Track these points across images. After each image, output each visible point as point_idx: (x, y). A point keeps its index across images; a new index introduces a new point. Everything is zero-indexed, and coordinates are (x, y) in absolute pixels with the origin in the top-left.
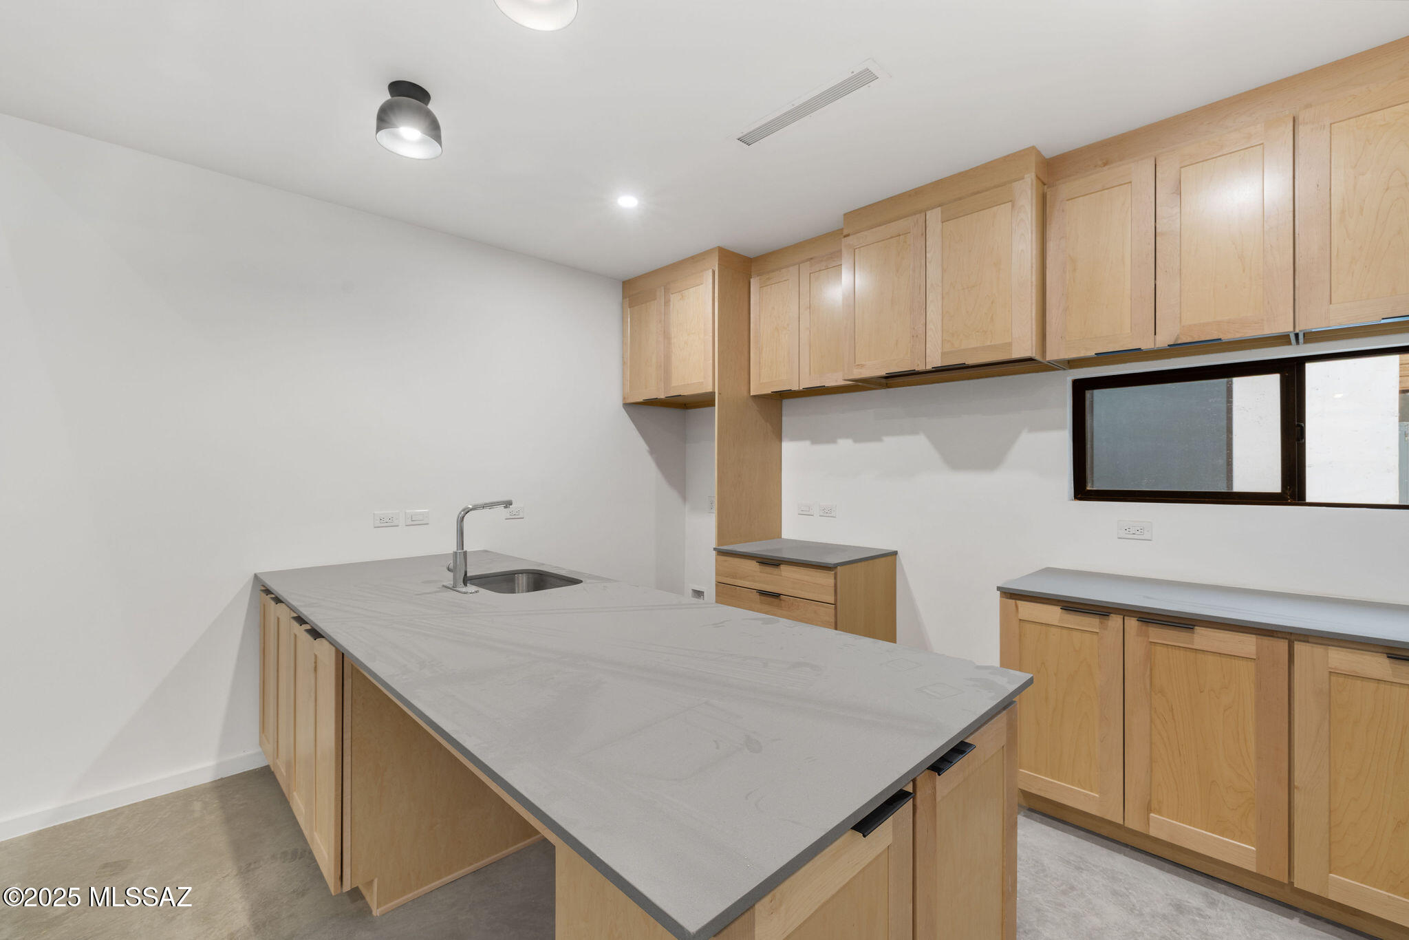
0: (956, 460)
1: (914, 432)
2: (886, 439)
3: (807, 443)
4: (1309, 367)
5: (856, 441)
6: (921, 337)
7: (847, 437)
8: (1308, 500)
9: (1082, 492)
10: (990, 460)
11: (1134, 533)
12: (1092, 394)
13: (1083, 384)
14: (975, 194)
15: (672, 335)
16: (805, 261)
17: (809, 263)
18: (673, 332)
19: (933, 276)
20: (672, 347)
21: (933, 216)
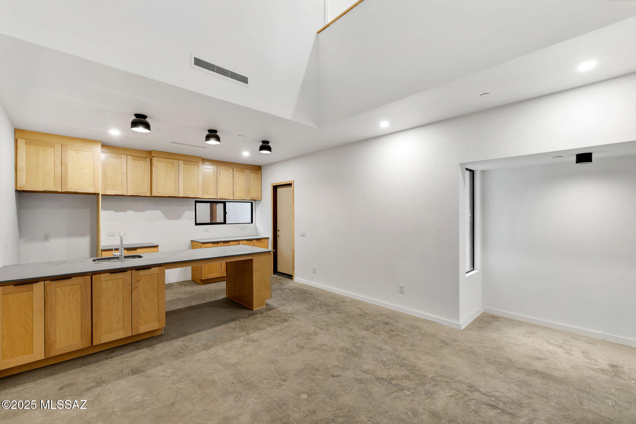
0: (169, 217)
1: (156, 210)
2: (147, 211)
3: (113, 212)
5: (135, 211)
7: (131, 210)
8: (227, 223)
9: (196, 224)
10: (178, 217)
11: (206, 231)
12: (197, 204)
13: (196, 202)
14: (190, 161)
15: (69, 166)
16: (130, 155)
17: (131, 156)
18: (70, 165)
19: (181, 176)
20: (69, 171)
21: (181, 162)
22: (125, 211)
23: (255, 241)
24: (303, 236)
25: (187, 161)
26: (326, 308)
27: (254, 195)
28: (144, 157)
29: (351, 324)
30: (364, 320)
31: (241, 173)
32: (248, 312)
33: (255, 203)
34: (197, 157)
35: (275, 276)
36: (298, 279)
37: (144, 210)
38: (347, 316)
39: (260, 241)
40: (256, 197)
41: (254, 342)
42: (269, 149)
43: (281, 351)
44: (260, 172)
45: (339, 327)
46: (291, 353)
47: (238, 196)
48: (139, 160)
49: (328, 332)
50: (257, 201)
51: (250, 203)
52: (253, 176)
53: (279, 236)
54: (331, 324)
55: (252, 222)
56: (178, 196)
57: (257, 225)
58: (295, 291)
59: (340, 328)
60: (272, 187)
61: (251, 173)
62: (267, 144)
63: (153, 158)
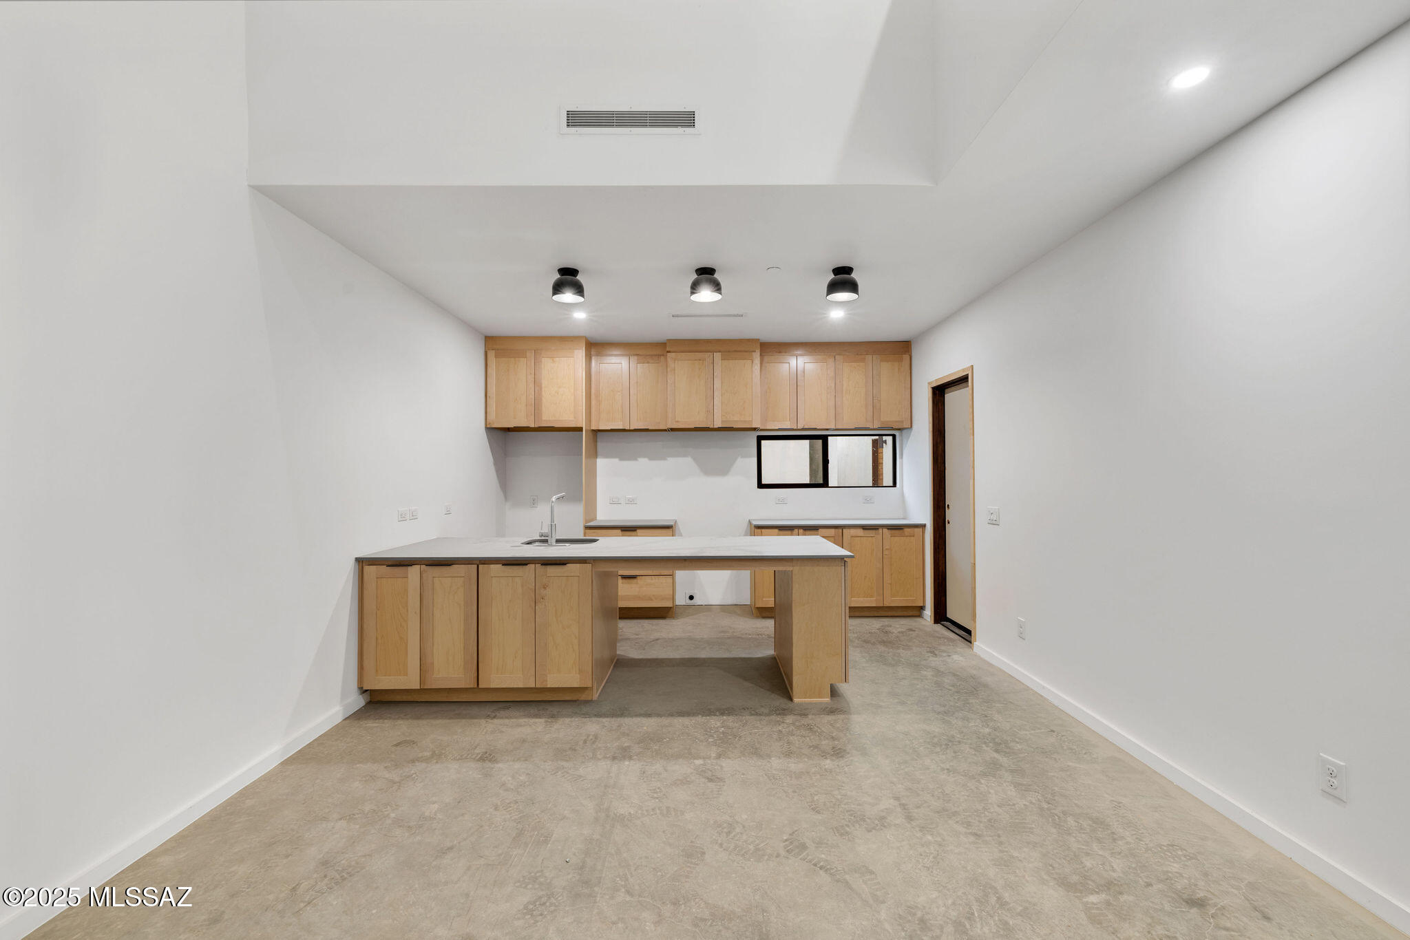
0: (708, 471)
1: (685, 456)
3: (616, 460)
4: (829, 438)
5: (650, 460)
6: (711, 412)
7: (643, 457)
8: (829, 486)
9: (761, 485)
10: (723, 471)
11: (782, 502)
12: (763, 442)
13: (760, 439)
14: (736, 351)
15: (543, 386)
16: (634, 355)
17: (636, 357)
18: (544, 383)
19: (717, 384)
20: (543, 393)
21: (718, 356)
22: (636, 459)
23: (885, 530)
24: (994, 523)
25: (729, 352)
26: (996, 755)
27: (890, 416)
28: (656, 355)
29: (1028, 843)
30: (1095, 846)
31: (854, 364)
32: (780, 702)
33: (901, 435)
34: (749, 340)
35: (938, 627)
36: (981, 645)
37: (663, 458)
38: (1042, 809)
39: (901, 531)
40: (896, 422)
41: (710, 780)
42: (852, 287)
43: (738, 833)
44: (906, 357)
45: (976, 834)
46: (757, 850)
47: (847, 422)
48: (648, 363)
49: (919, 834)
50: (904, 432)
51: (891, 437)
52: (886, 370)
53: (949, 523)
54: (955, 813)
55: (895, 485)
56: (711, 427)
57: (906, 490)
58: (947, 680)
59: (972, 839)
60: (931, 390)
61: (881, 361)
62: (846, 276)
63: (668, 354)
